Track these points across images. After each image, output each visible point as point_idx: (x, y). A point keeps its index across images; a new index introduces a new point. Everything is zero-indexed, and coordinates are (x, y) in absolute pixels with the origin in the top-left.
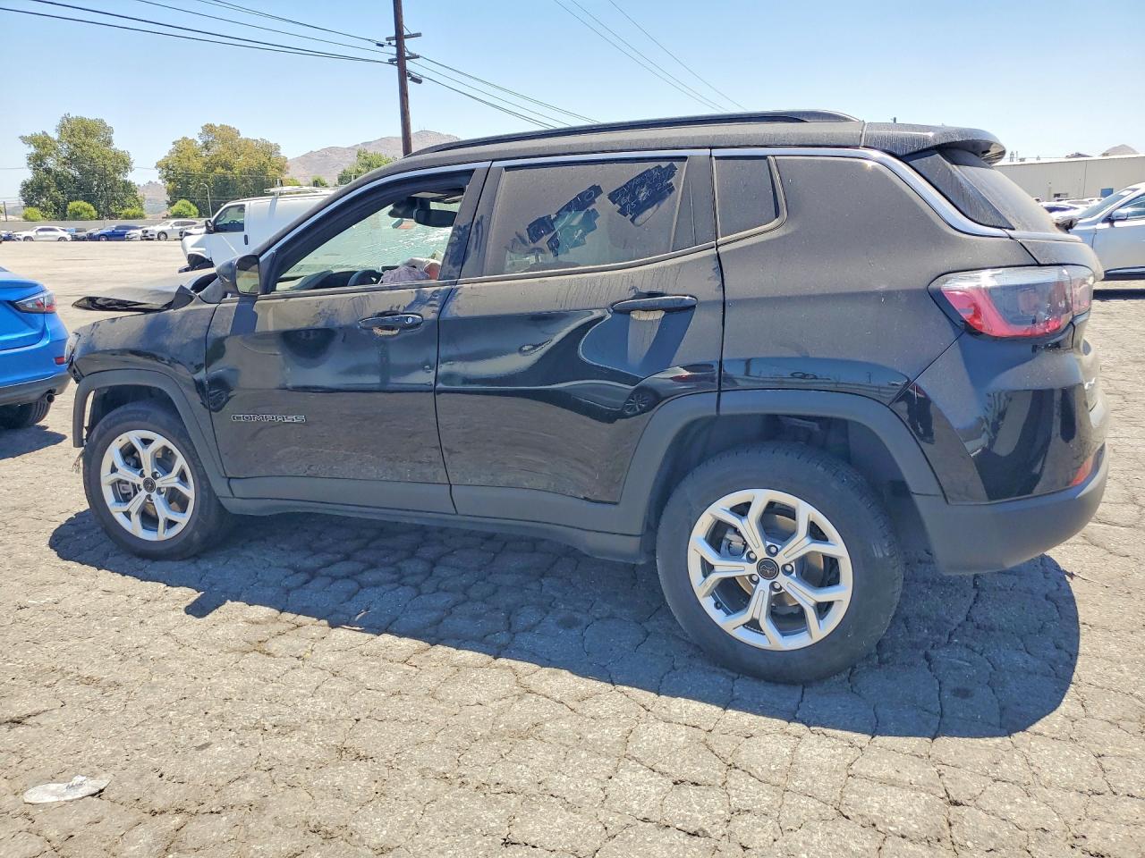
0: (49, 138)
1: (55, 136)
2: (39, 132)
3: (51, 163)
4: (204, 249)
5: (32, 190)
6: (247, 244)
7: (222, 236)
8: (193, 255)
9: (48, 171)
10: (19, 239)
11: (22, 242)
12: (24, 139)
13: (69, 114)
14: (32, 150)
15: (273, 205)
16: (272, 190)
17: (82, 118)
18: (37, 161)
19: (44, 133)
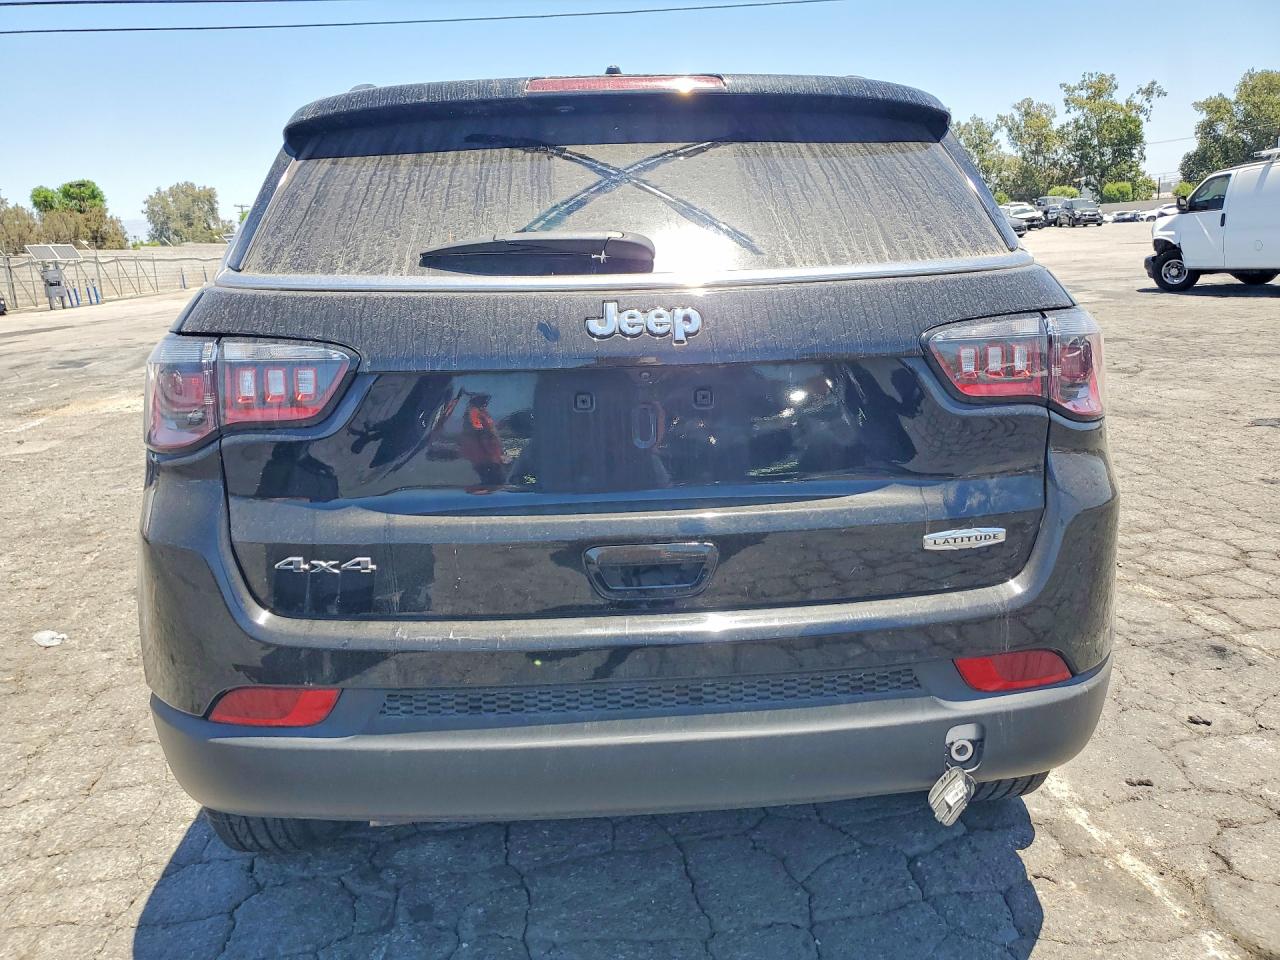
0: (1226, 99)
1: (1233, 97)
2: (1215, 94)
3: (1221, 129)
4: (1173, 233)
5: (1193, 163)
6: (1223, 224)
7: (1197, 216)
8: (1162, 240)
9: (1216, 139)
10: (1142, 219)
11: (1144, 223)
12: (1197, 106)
13: (1253, 70)
14: (1203, 117)
15: (1265, 172)
16: (1264, 153)
17: (1268, 72)
18: (1207, 129)
19: (1220, 95)
